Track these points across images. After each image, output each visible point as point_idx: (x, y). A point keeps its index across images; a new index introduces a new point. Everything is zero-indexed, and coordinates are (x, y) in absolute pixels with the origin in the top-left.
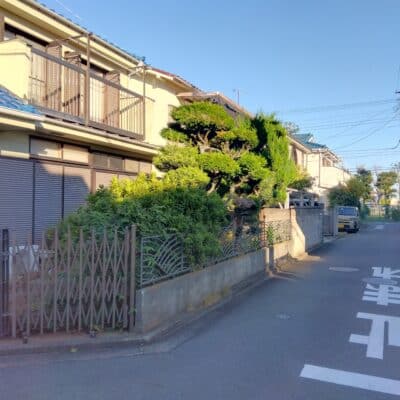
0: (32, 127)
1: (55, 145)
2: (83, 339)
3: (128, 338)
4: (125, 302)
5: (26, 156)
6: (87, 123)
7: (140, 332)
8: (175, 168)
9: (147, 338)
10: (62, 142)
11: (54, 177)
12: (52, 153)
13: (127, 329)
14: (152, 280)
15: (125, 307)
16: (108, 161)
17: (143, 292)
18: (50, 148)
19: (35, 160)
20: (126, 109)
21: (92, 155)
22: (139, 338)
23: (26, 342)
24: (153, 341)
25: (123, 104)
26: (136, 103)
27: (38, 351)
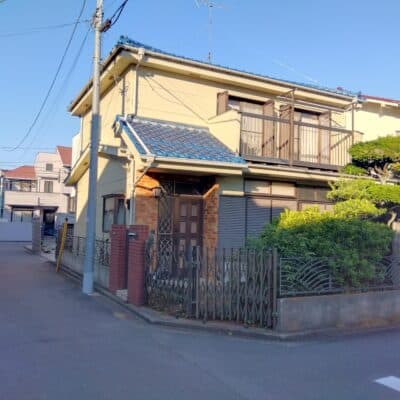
0: (240, 172)
1: (265, 183)
2: (238, 328)
3: (270, 333)
4: (270, 306)
5: (241, 193)
6: (291, 163)
7: (279, 331)
8: (344, 200)
9: (283, 336)
10: (270, 180)
11: (263, 209)
12: (263, 190)
13: (271, 327)
14: (293, 293)
15: (269, 310)
16: (316, 193)
17: (282, 300)
18: (260, 186)
19: (248, 197)
20: (338, 144)
21: (299, 189)
22: (277, 335)
23: (204, 323)
24: (287, 340)
25: (335, 140)
26: (346, 138)
27: (210, 330)
